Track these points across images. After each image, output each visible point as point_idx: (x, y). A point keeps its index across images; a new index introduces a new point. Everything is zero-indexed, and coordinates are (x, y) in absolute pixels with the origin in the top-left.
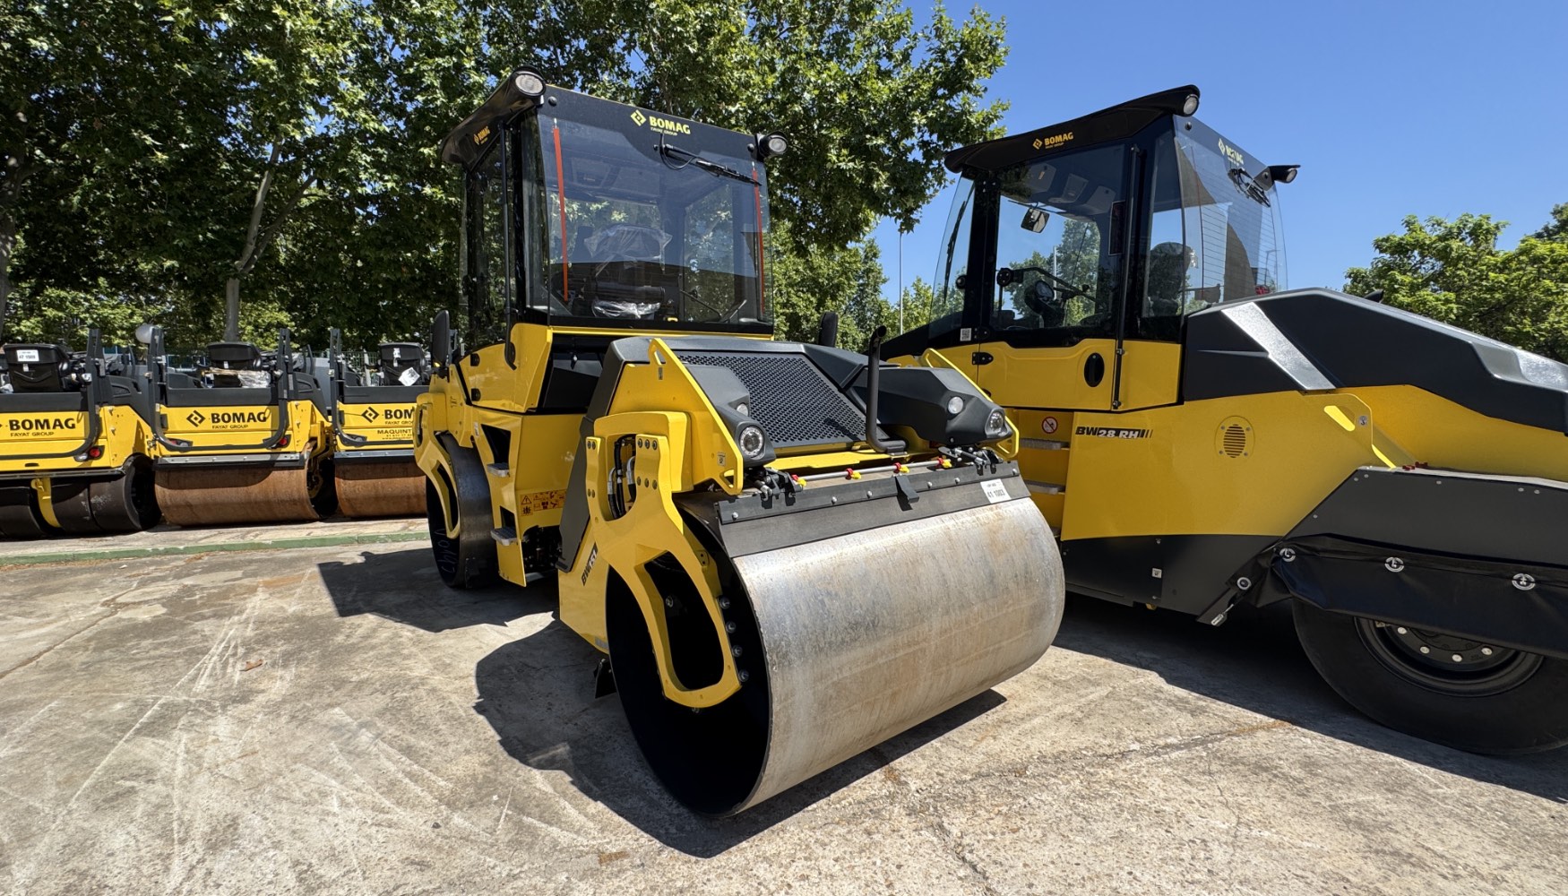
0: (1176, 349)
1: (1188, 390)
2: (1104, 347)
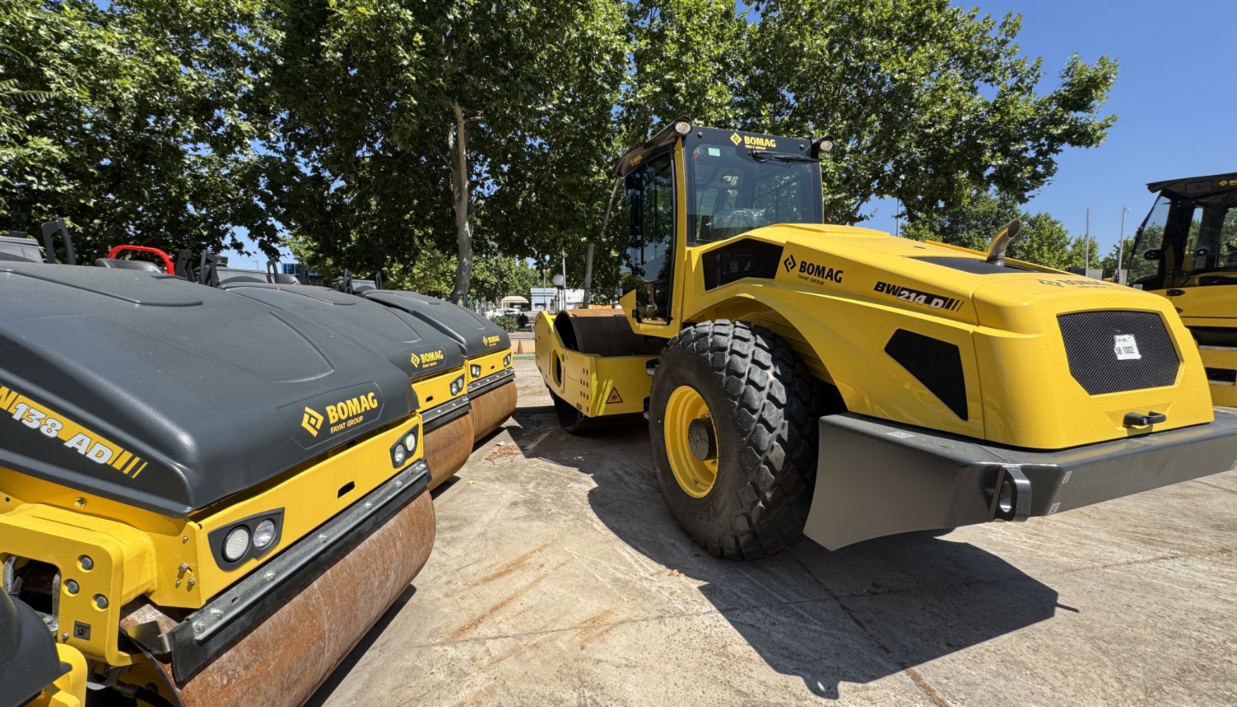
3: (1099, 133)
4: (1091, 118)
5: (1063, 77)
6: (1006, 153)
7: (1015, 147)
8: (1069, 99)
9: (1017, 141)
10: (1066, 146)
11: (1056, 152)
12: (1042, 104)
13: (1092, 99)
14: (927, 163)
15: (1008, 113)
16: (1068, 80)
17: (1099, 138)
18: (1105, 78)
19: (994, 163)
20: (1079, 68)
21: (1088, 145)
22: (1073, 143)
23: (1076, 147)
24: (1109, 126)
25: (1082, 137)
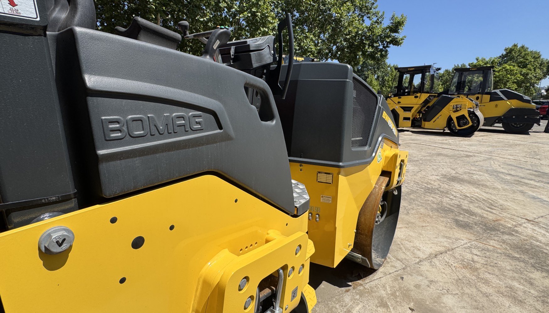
0: (489, 96)
1: (491, 100)
2: (480, 96)
3: (401, 42)
4: (398, 36)
5: (390, 20)
6: (373, 47)
7: (375, 45)
8: (392, 28)
9: (376, 42)
10: (391, 45)
11: (389, 47)
12: (384, 29)
13: (399, 29)
14: (348, 48)
15: (374, 31)
16: (392, 21)
17: (401, 43)
18: (403, 23)
19: (369, 50)
20: (395, 17)
21: (398, 45)
22: (394, 45)
23: (394, 46)
24: (404, 39)
25: (396, 42)
